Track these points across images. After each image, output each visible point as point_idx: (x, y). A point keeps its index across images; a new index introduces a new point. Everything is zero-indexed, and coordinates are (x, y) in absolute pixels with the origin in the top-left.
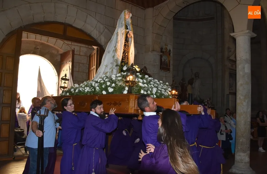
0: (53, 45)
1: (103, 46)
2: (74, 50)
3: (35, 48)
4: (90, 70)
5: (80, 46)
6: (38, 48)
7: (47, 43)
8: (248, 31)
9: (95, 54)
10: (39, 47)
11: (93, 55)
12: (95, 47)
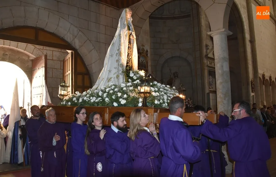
0: (22, 51)
1: (78, 50)
2: (47, 55)
3: (4, 55)
4: (65, 75)
5: (53, 51)
6: (7, 55)
7: (17, 49)
8: (224, 30)
9: (69, 58)
10: (7, 53)
11: (67, 60)
12: (69, 51)
